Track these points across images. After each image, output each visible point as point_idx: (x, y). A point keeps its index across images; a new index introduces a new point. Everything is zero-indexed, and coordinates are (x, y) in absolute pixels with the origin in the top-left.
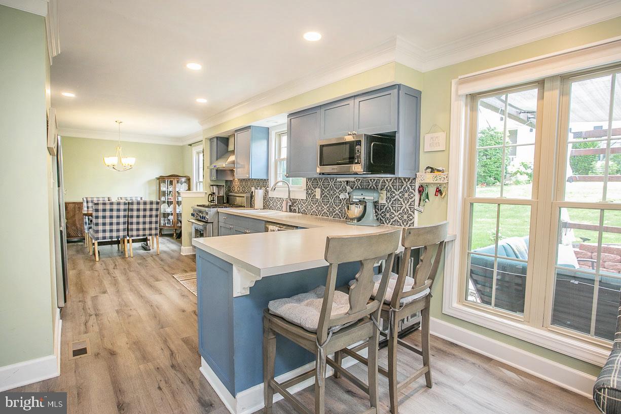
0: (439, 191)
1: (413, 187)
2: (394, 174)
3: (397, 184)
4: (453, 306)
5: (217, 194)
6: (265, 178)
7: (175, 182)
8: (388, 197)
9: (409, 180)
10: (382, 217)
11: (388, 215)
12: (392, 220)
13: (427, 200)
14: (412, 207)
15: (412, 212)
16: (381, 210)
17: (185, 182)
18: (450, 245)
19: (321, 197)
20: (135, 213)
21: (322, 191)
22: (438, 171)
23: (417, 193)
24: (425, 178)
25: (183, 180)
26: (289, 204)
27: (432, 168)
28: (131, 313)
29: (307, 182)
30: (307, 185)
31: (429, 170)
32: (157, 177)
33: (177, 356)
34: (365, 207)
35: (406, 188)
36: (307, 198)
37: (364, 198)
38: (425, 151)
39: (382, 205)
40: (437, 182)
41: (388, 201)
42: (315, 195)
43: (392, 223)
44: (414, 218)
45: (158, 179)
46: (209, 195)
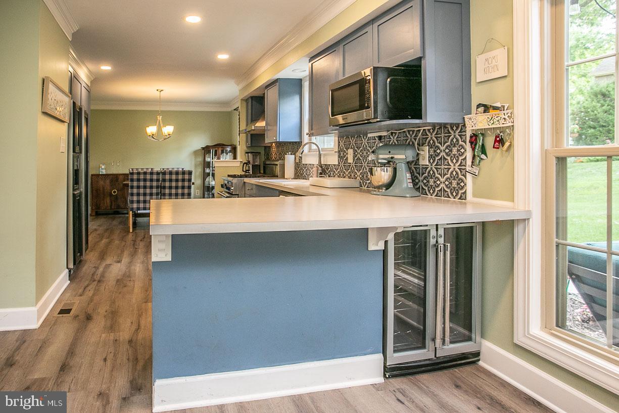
0: (499, 141)
1: (464, 137)
2: (421, 119)
3: (443, 135)
4: (531, 333)
5: (251, 162)
6: (298, 140)
7: (220, 151)
8: (431, 155)
9: (457, 128)
10: (424, 184)
11: (431, 182)
12: (437, 189)
13: (483, 156)
14: (463, 167)
15: (463, 175)
16: (422, 175)
17: (230, 151)
18: (521, 226)
19: (354, 160)
20: (167, 184)
21: (355, 151)
22: (496, 108)
23: (468, 147)
24: (477, 121)
25: (229, 149)
26: (319, 171)
27: (485, 106)
28: (128, 283)
29: (339, 142)
30: (339, 145)
31: (481, 109)
32: (203, 147)
33: (141, 332)
34: (395, 170)
35: (455, 140)
36: (339, 163)
37: (392, 158)
38: (478, 81)
39: (424, 167)
40: (494, 126)
41: (432, 161)
42: (347, 159)
43: (437, 193)
44: (466, 185)
45: (203, 148)
46: (244, 164)
